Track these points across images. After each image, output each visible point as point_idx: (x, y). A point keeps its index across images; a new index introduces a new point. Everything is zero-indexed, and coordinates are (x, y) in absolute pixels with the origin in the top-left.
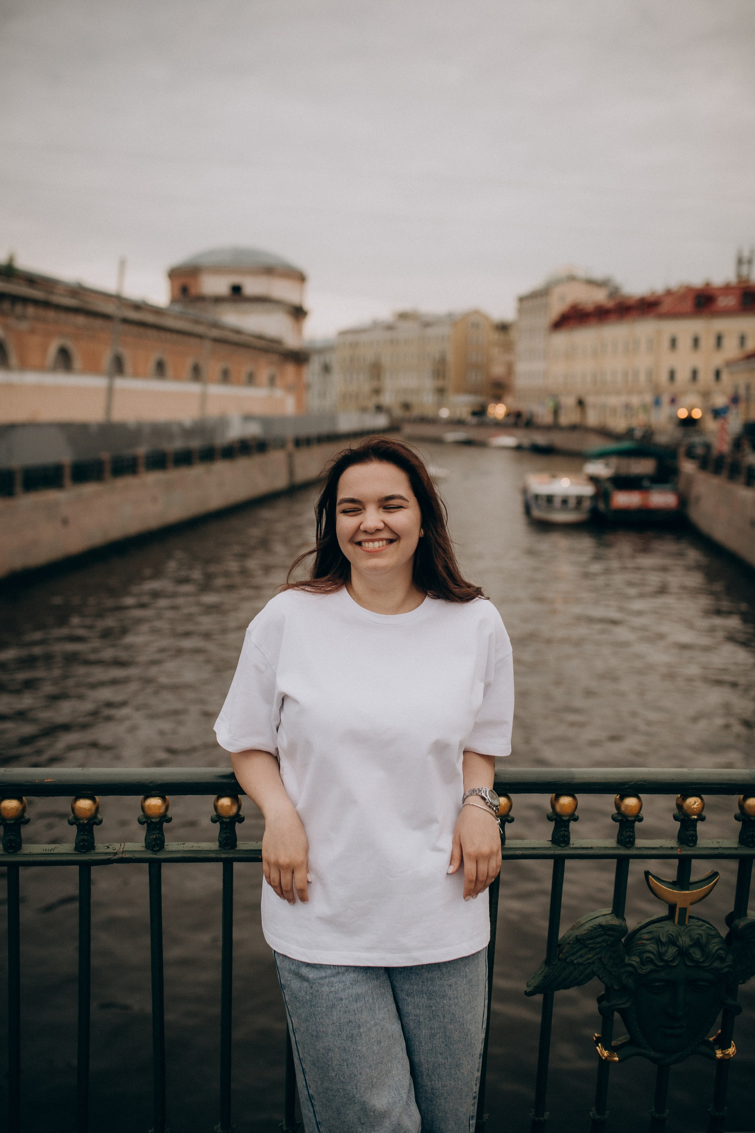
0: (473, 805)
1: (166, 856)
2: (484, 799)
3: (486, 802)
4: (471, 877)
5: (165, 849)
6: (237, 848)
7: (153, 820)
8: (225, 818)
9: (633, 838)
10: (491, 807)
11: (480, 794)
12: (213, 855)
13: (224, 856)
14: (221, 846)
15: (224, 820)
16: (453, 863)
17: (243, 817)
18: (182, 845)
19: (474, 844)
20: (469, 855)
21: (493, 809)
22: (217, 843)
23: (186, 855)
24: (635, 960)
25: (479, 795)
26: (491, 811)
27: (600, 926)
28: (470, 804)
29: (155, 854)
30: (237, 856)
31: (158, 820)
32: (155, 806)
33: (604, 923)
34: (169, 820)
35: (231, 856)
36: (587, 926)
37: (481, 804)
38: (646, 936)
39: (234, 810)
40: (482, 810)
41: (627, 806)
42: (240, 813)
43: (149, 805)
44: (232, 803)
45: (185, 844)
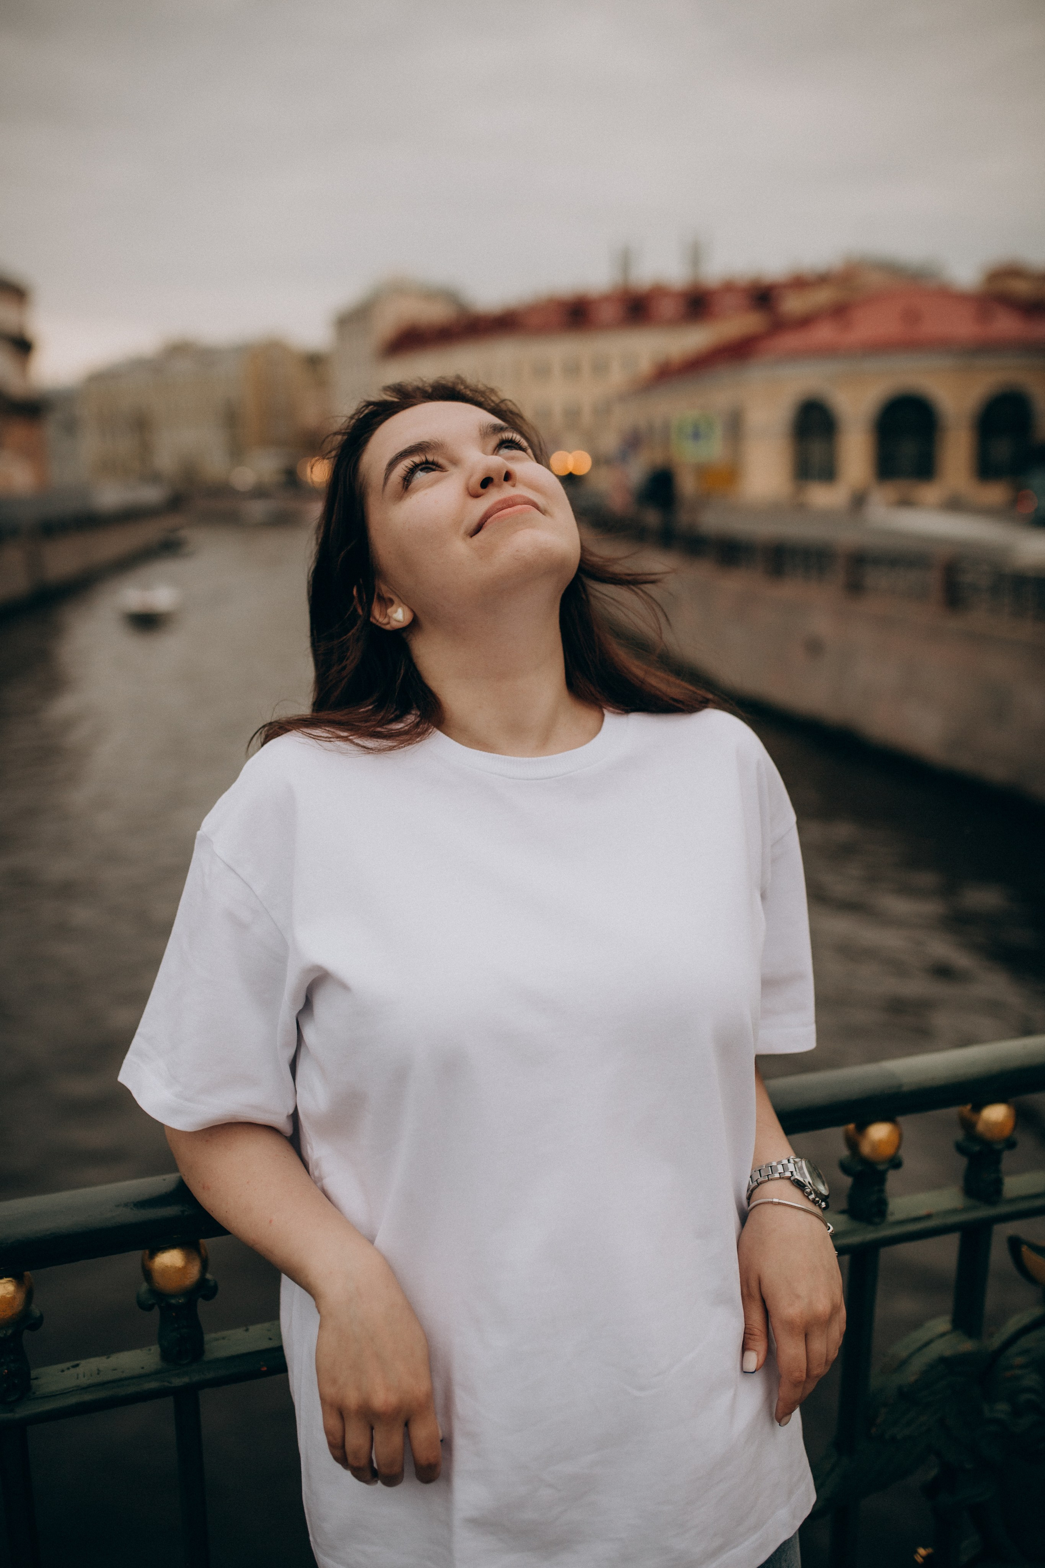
0: (779, 1204)
1: (40, 1410)
2: (800, 1185)
3: (807, 1193)
5: (34, 1393)
6: (208, 1356)
8: (173, 1296)
9: (998, 1183)
10: (819, 1201)
11: (788, 1174)
12: (153, 1385)
13: (177, 1382)
14: (165, 1355)
15: (173, 1301)
16: (751, 1344)
17: (212, 1284)
18: (72, 1371)
19: (798, 1297)
20: (790, 1325)
21: (820, 1206)
22: (155, 1349)
23: (87, 1397)
24: (1002, 1409)
25: (789, 1178)
26: (816, 1210)
27: (943, 1360)
28: (772, 1203)
29: (11, 1411)
30: (210, 1375)
31: (10, 1332)
33: (948, 1353)
34: (36, 1325)
35: (196, 1378)
36: (918, 1365)
37: (795, 1197)
38: (1019, 1360)
39: (194, 1271)
40: (802, 1213)
41: (988, 1122)
42: (208, 1276)
44: (188, 1260)
45: (77, 1365)
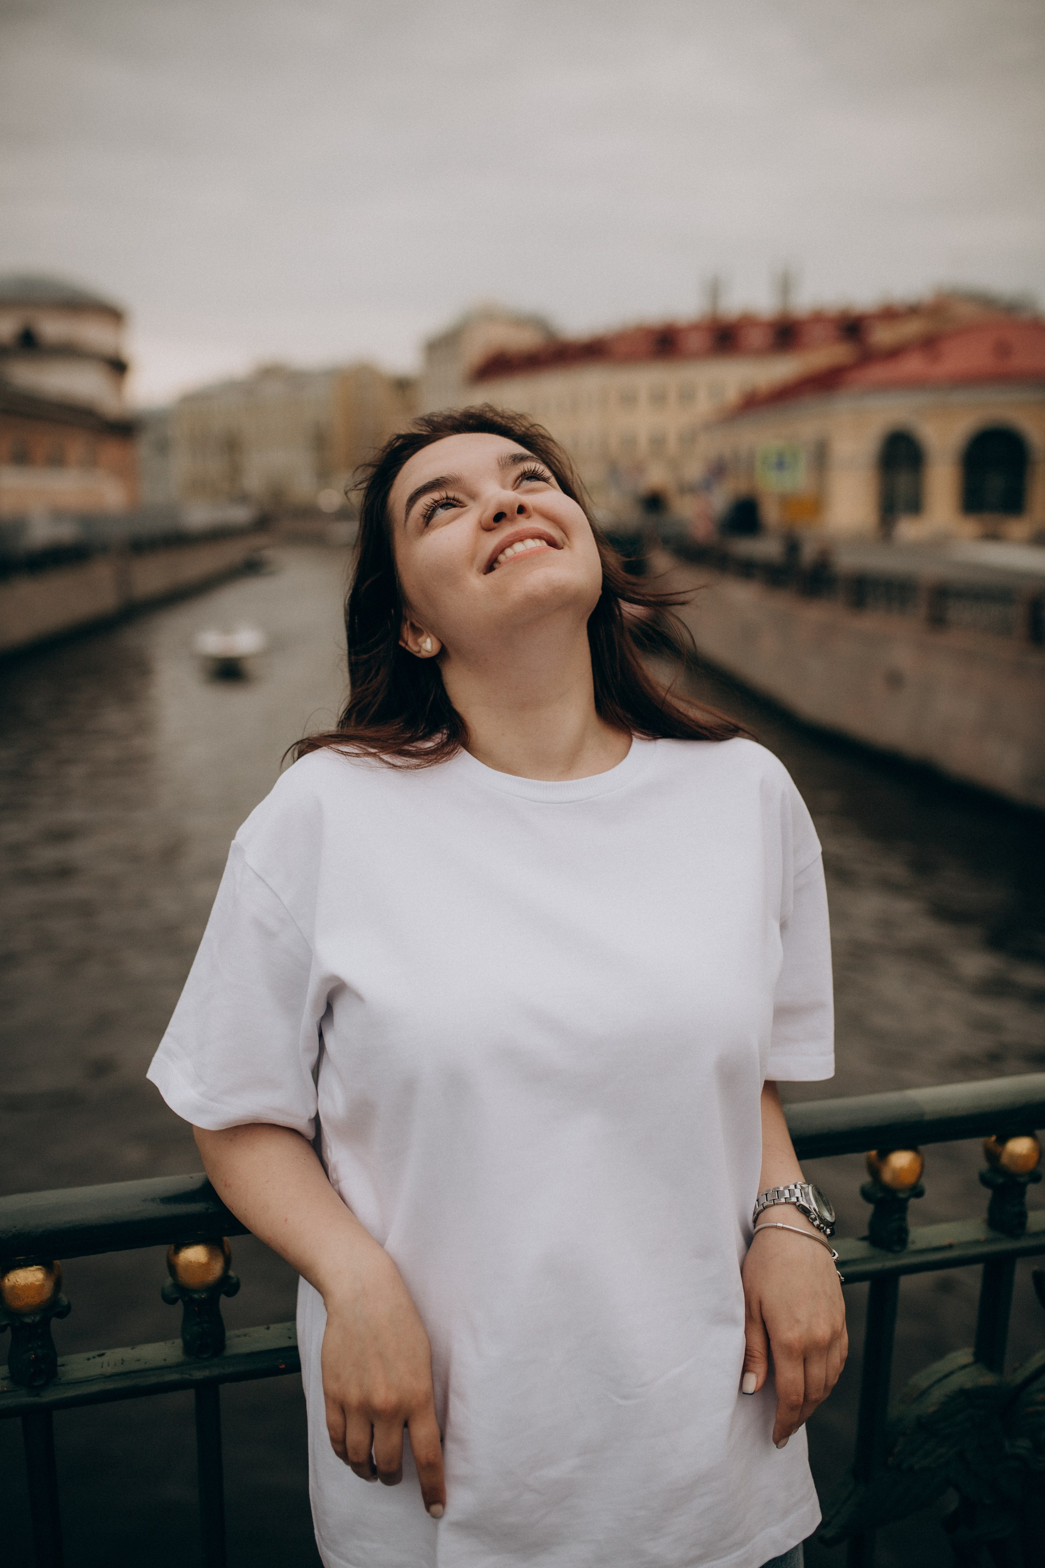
0: (783, 1228)
1: (65, 1395)
2: (805, 1211)
3: (812, 1218)
4: (794, 1398)
5: (60, 1379)
6: (229, 1352)
7: (28, 1320)
8: (196, 1291)
9: (1023, 1216)
10: (823, 1228)
11: (794, 1199)
12: (174, 1377)
13: (198, 1375)
14: (188, 1349)
15: (196, 1296)
16: (751, 1366)
17: (235, 1280)
18: (98, 1360)
19: (798, 1321)
20: (789, 1350)
21: (825, 1232)
22: (179, 1342)
23: (110, 1386)
24: (1023, 1445)
25: (794, 1204)
26: (821, 1236)
27: (963, 1392)
28: (776, 1227)
29: (38, 1395)
30: (228, 1370)
31: (38, 1318)
32: (28, 1287)
33: (969, 1385)
34: (64, 1312)
35: (216, 1372)
36: (938, 1395)
37: (799, 1223)
38: (1042, 1397)
39: (217, 1268)
40: (806, 1238)
41: (1012, 1156)
42: (231, 1273)
43: (13, 1287)
44: (212, 1256)
45: (103, 1354)
